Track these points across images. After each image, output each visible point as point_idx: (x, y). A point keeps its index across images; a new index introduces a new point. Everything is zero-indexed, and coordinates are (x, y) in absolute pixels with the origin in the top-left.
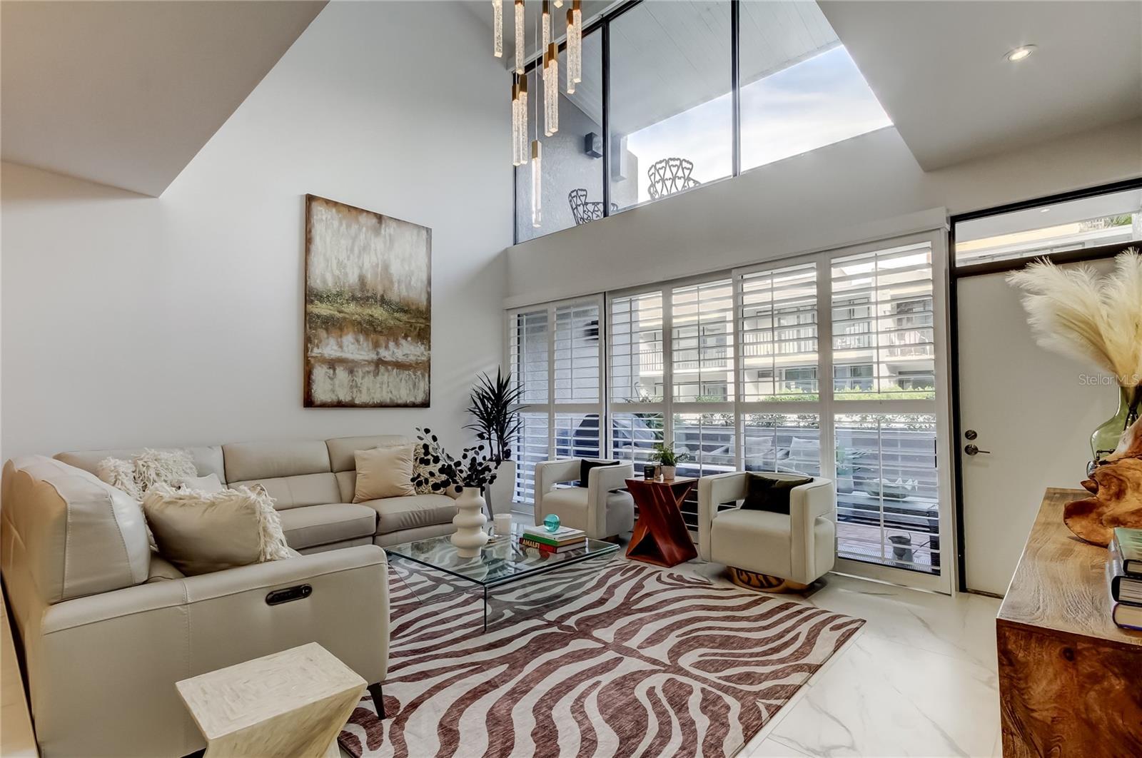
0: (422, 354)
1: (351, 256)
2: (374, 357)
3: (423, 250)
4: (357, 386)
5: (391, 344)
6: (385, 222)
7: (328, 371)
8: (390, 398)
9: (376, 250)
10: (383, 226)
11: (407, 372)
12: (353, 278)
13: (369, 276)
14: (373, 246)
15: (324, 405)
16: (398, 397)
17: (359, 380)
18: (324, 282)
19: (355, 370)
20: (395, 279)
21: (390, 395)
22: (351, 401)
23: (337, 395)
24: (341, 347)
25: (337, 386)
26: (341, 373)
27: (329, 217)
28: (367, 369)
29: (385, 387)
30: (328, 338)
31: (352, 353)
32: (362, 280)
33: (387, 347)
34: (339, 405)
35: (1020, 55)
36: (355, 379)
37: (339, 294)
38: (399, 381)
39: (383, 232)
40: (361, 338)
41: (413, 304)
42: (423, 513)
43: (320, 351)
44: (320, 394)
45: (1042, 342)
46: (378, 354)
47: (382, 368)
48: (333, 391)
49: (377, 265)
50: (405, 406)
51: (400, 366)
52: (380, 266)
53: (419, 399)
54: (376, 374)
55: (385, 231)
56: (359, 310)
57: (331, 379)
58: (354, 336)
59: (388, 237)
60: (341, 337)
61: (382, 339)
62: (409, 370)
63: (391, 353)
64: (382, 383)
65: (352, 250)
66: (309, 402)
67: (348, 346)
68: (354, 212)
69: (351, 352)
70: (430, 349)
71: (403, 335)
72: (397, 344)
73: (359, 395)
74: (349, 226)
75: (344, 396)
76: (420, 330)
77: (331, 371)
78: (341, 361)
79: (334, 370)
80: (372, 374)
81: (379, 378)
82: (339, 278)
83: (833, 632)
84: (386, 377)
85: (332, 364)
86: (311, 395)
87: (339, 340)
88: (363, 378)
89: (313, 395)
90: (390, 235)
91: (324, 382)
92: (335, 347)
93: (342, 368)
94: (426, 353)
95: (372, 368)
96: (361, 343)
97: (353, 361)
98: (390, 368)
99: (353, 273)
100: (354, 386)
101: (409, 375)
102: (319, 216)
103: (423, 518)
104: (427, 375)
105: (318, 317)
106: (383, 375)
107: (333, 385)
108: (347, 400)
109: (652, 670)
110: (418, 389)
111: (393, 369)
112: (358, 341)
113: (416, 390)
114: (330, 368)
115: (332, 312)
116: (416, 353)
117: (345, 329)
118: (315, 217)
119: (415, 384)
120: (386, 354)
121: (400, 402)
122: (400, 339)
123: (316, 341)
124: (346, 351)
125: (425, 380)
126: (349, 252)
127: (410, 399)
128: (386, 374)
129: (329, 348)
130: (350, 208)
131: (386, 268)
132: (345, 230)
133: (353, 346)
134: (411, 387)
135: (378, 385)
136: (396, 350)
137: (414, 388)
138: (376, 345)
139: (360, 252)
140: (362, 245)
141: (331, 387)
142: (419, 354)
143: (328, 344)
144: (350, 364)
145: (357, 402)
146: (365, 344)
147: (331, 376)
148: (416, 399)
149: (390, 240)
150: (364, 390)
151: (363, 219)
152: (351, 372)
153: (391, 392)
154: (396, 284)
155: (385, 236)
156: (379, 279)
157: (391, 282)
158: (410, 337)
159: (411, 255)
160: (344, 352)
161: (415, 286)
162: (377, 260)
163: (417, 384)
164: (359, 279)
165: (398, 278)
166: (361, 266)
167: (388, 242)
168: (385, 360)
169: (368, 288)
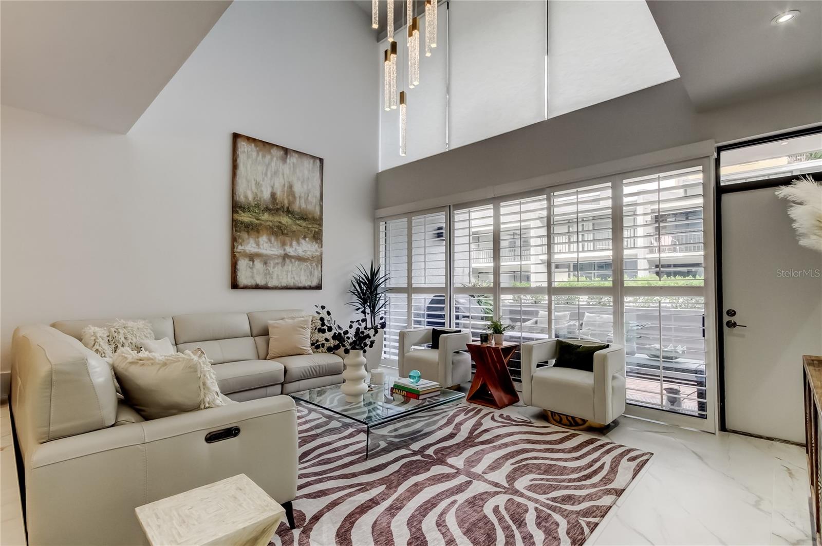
0: (317, 250)
1: (265, 178)
2: (281, 252)
3: (318, 174)
4: (269, 274)
5: (294, 243)
6: (290, 154)
7: (249, 262)
8: (294, 283)
9: (283, 174)
10: (289, 156)
11: (305, 264)
12: (266, 195)
13: (279, 194)
14: (281, 170)
15: (245, 288)
16: (299, 281)
17: (271, 270)
18: (246, 197)
19: (268, 261)
20: (297, 195)
21: (293, 280)
22: (265, 284)
23: (255, 280)
24: (258, 245)
25: (255, 273)
26: (258, 264)
27: (250, 150)
28: (277, 261)
29: (289, 275)
30: (248, 239)
31: (266, 250)
32: (273, 196)
33: (291, 245)
34: (257, 287)
35: (785, 18)
36: (268, 268)
37: (257, 206)
38: (300, 270)
39: (288, 160)
40: (273, 239)
41: (310, 214)
42: (318, 367)
43: (242, 248)
44: (243, 279)
45: (803, 242)
46: (284, 250)
47: (287, 261)
48: (252, 277)
49: (284, 185)
50: (304, 288)
51: (300, 259)
52: (286, 186)
53: (314, 283)
54: (283, 265)
55: (290, 160)
56: (271, 218)
57: (251, 268)
58: (267, 237)
59: (292, 165)
60: (258, 238)
61: (287, 239)
62: (307, 262)
63: (294, 249)
64: (287, 272)
65: (266, 174)
66: (235, 286)
67: (263, 244)
68: (268, 146)
69: (265, 248)
70: (322, 247)
71: (303, 236)
72: (298, 243)
73: (271, 280)
74: (264, 156)
75: (260, 281)
76: (315, 233)
77: (251, 263)
78: (258, 255)
79: (253, 262)
80: (280, 265)
81: (286, 267)
82: (256, 195)
83: (630, 463)
85: (252, 257)
86: (236, 280)
87: (257, 240)
88: (274, 268)
89: (238, 280)
90: (293, 163)
91: (246, 270)
92: (254, 245)
93: (259, 260)
94: (319, 250)
95: (280, 260)
96: (273, 242)
97: (266, 256)
98: (293, 260)
99: (267, 191)
100: (267, 274)
101: (307, 266)
102: (242, 149)
103: (318, 372)
104: (320, 266)
105: (242, 223)
106: (288, 265)
107: (253, 273)
108: (262, 284)
109: (496, 492)
110: (313, 276)
111: (295, 261)
112: (270, 241)
114: (250, 260)
115: (252, 219)
116: (312, 250)
117: (261, 232)
118: (239, 150)
119: (311, 272)
120: (290, 251)
121: (300, 285)
122: (300, 239)
123: (240, 241)
124: (262, 247)
125: (318, 269)
126: (264, 176)
127: (307, 284)
128: (291, 265)
129: (249, 245)
130: (265, 143)
131: (291, 187)
132: (261, 159)
133: (267, 244)
134: (308, 274)
135: (285, 273)
136: (297, 248)
137: (311, 275)
138: (284, 244)
139: (272, 176)
140: (273, 170)
141: (251, 274)
142: (314, 250)
143: (249, 243)
144: (264, 257)
145: (270, 285)
146: (275, 243)
147: (251, 266)
148: (312, 283)
149: (293, 167)
150: (275, 276)
151: (274, 151)
152: (265, 263)
153: (294, 278)
154: (298, 199)
155: (290, 164)
156: (285, 195)
157: (295, 198)
158: (308, 237)
159: (308, 178)
160: (261, 249)
161: (311, 200)
162: (285, 182)
163: (312, 272)
164: (271, 195)
165: (299, 194)
166: (272, 185)
167: (292, 168)
168: (290, 254)
169: (277, 201)
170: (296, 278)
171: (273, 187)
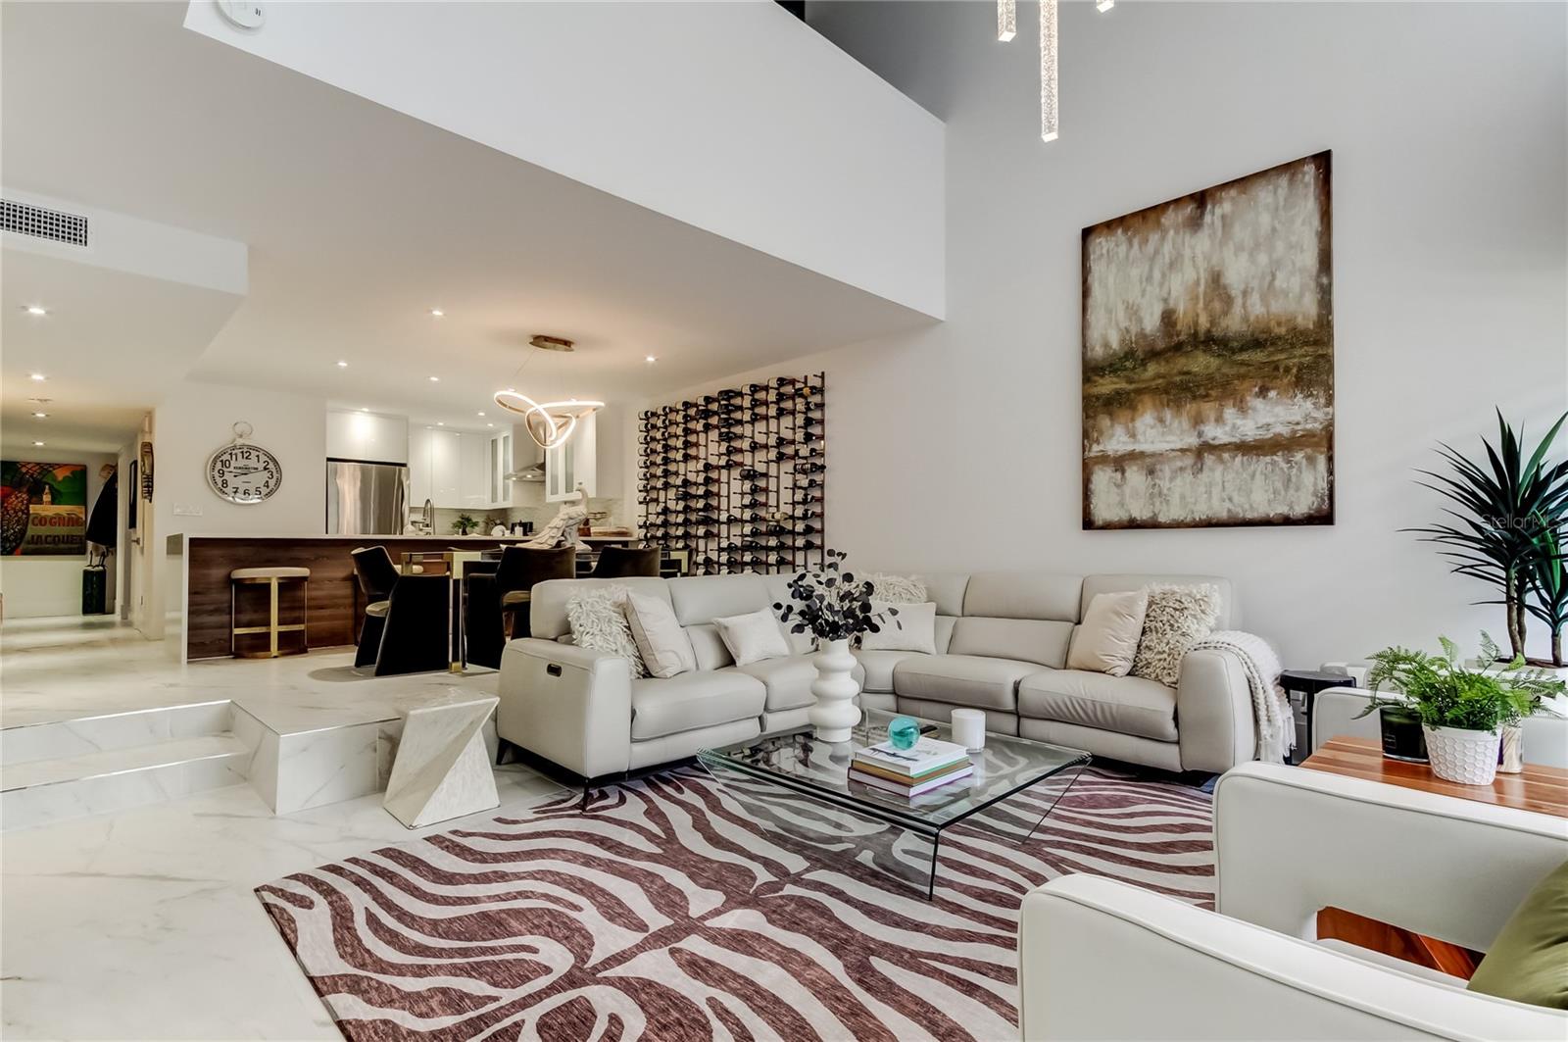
0: (1307, 417)
1: (1148, 287)
2: (1192, 441)
4: (1160, 494)
5: (1230, 413)
6: (1214, 198)
7: (1114, 475)
8: (1229, 511)
9: (1193, 258)
10: (1209, 207)
11: (1268, 459)
12: (1151, 322)
13: (1181, 308)
14: (1187, 253)
15: (1108, 526)
16: (1247, 506)
17: (1165, 484)
18: (1106, 345)
19: (1158, 467)
20: (1236, 291)
21: (1227, 505)
22: (1152, 518)
23: (1128, 511)
24: (1133, 436)
25: (1127, 496)
26: (1135, 476)
27: (1112, 245)
28: (1179, 464)
29: (1216, 491)
30: (1112, 426)
31: (1152, 442)
32: (1168, 318)
33: (1219, 420)
34: (1133, 525)
36: (1157, 481)
37: (1129, 354)
38: (1249, 478)
39: (1208, 218)
40: (1168, 414)
41: (1279, 324)
42: (1089, 704)
43: (1101, 448)
44: (1102, 512)
46: (1200, 435)
47: (1209, 459)
48: (1122, 504)
49: (1197, 283)
50: (1267, 522)
51: (1244, 448)
52: (1202, 282)
53: (1303, 506)
54: (1198, 468)
55: (1213, 214)
56: (1163, 369)
57: (1118, 486)
58: (1156, 414)
59: (1218, 223)
60: (1133, 420)
61: (1209, 408)
62: (1274, 454)
63: (1227, 428)
64: (1211, 485)
65: (1149, 279)
66: (1088, 524)
67: (1144, 433)
68: (1152, 216)
69: (1150, 440)
70: (1330, 401)
71: (1257, 389)
72: (1243, 409)
73: (1165, 508)
74: (1145, 241)
75: (1140, 512)
76: (1300, 370)
77: (1118, 475)
78: (1133, 456)
79: (1123, 472)
80: (1189, 471)
81: (1204, 477)
82: (1128, 331)
84: (1218, 474)
85: (1120, 463)
86: (1089, 513)
87: (1130, 425)
88: (1172, 479)
89: (1093, 512)
90: (1223, 217)
91: (1108, 492)
92: (1124, 438)
93: (1135, 468)
94: (1319, 415)
95: (1189, 460)
96: (1168, 423)
97: (1153, 455)
98: (1226, 456)
99: (1152, 314)
100: (1156, 494)
101: (1274, 463)
102: (1098, 252)
103: (1091, 715)
104: (1322, 460)
105: (1098, 398)
106: (1212, 470)
107: (1122, 495)
108: (1144, 518)
110: (1297, 489)
111: (1234, 458)
112: (1161, 421)
113: (1292, 491)
114: (1116, 470)
115: (1118, 386)
116: (1290, 419)
117: (1139, 407)
118: (1092, 257)
119: (1289, 480)
120: (1217, 432)
121: (1249, 516)
122: (1248, 398)
123: (1095, 435)
124: (1142, 440)
125: (1315, 468)
126: (1144, 284)
127: (1280, 509)
128: (1220, 468)
129: (1116, 440)
130: (1144, 214)
131: (1216, 280)
132: (1138, 252)
133: (1154, 430)
134: (1279, 485)
135: (1202, 489)
136: (1239, 422)
137: (1287, 487)
138: (1198, 421)
139: (1164, 275)
140: (1167, 261)
141: (1118, 499)
142: (1298, 418)
143: (1113, 435)
144: (1148, 460)
145: (1162, 519)
146: (1176, 424)
147: (1119, 481)
148: (1291, 508)
149: (1224, 226)
150: (1175, 499)
151: (1170, 218)
152: (1151, 472)
153: (1230, 499)
154: (1239, 301)
155: (1213, 223)
156: (1201, 304)
157: (1228, 301)
158: (1273, 388)
159: (1274, 230)
160: (1139, 442)
161: (1285, 286)
162: (1198, 273)
163: (1294, 479)
164: (1163, 318)
165: (1242, 287)
166: (1166, 296)
167: (1219, 233)
168: (1217, 442)
169: (1179, 328)
170: (1236, 498)
171: (1166, 301)
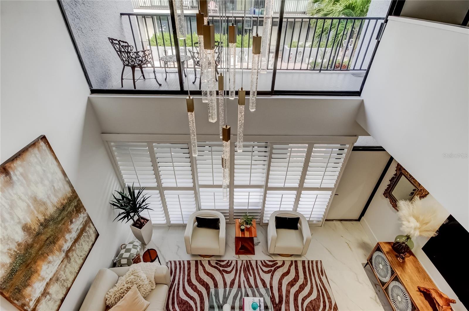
1: (7, 224)
2: (63, 255)
3: (50, 157)
4: (64, 280)
5: (67, 236)
6: (12, 168)
7: (46, 298)
8: (82, 259)
9: (20, 198)
10: (12, 173)
11: (82, 237)
12: (19, 236)
13: (29, 220)
14: (15, 197)
17: (64, 277)
19: (58, 275)
20: (45, 200)
22: (66, 290)
24: (43, 279)
25: (55, 296)
26: (53, 289)
28: (64, 266)
29: (77, 259)
30: (32, 287)
32: (26, 228)
33: (66, 241)
36: (61, 279)
38: (81, 246)
39: (14, 178)
40: (50, 258)
41: (64, 200)
43: (33, 300)
46: (64, 251)
47: (70, 254)
48: (55, 301)
49: (29, 206)
50: (90, 251)
51: (76, 241)
52: (31, 204)
53: (94, 239)
54: (69, 260)
55: (16, 175)
58: (45, 263)
59: (21, 178)
60: (39, 275)
61: (61, 241)
62: (82, 234)
63: (69, 240)
64: (75, 260)
65: (4, 220)
67: (46, 273)
69: (50, 272)
70: (85, 210)
71: (70, 223)
72: (70, 231)
73: (68, 282)
75: (62, 294)
76: (75, 208)
77: (48, 297)
78: (48, 284)
79: (48, 293)
80: (67, 264)
81: (72, 260)
84: (75, 255)
85: (45, 292)
87: (40, 278)
88: (65, 272)
90: (21, 174)
92: (40, 284)
93: (51, 286)
94: (85, 215)
95: (66, 261)
96: (52, 260)
97: (54, 274)
98: (74, 248)
99: (17, 233)
100: (63, 282)
101: (84, 236)
104: (91, 224)
106: (73, 255)
107: (53, 299)
108: (64, 293)
110: (91, 236)
111: (75, 246)
112: (49, 262)
113: (90, 238)
114: (45, 296)
115: (23, 273)
116: (81, 222)
117: (38, 268)
120: (66, 247)
121: (87, 253)
122: (69, 227)
123: (27, 300)
124: (47, 276)
125: (91, 228)
126: (2, 224)
127: (90, 245)
128: (74, 253)
129: (37, 290)
131: (35, 200)
133: (49, 268)
134: (87, 239)
135: (73, 263)
136: (71, 236)
138: (60, 249)
139: (10, 214)
140: (7, 206)
142: (82, 220)
143: (35, 290)
144: (54, 279)
146: (54, 257)
148: (92, 241)
149: (24, 178)
150: (69, 276)
152: (57, 280)
153: (81, 256)
154: (48, 201)
155: (18, 179)
156: (36, 212)
157: (44, 204)
158: (73, 218)
159: (44, 171)
160: (47, 278)
161: (58, 187)
162: (26, 202)
163: (89, 235)
164: (24, 230)
165: (46, 196)
166: (18, 221)
167: (24, 181)
168: (69, 247)
169: (33, 228)
170: (82, 254)
171: (19, 223)
